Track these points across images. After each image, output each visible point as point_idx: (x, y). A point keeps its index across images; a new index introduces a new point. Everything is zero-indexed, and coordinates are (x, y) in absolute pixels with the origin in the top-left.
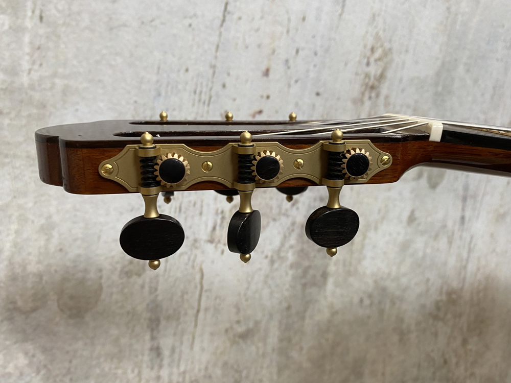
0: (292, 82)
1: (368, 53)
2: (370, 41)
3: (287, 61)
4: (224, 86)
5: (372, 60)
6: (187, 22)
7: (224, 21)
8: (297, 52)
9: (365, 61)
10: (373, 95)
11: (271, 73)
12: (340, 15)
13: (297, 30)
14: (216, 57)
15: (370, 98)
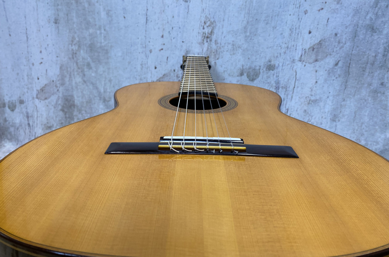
0: (172, 38)
1: (203, 24)
2: (203, 20)
3: (169, 32)
4: (149, 42)
5: (205, 27)
6: (137, 25)
7: (147, 23)
8: (172, 28)
9: (202, 27)
10: (208, 40)
11: (164, 36)
12: (188, 13)
13: (171, 21)
14: (146, 34)
15: (207, 42)
